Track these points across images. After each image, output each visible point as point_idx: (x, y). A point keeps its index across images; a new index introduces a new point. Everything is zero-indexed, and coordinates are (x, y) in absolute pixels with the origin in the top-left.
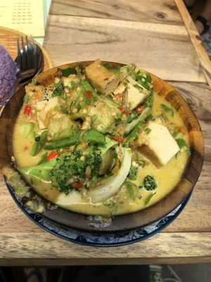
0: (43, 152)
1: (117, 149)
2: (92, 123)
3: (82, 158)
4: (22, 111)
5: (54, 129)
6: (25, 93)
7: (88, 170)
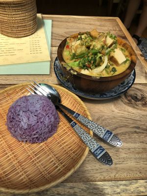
0: (74, 60)
1: (102, 58)
2: (94, 47)
3: (90, 58)
4: (65, 48)
5: (79, 51)
6: (66, 41)
7: (92, 62)
